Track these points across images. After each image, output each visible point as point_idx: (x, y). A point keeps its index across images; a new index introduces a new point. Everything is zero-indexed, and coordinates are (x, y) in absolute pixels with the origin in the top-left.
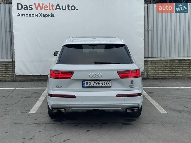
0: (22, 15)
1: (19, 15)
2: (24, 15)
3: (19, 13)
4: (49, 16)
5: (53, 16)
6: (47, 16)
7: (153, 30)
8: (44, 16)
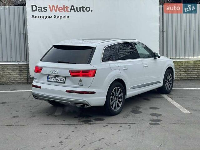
0: (36, 17)
1: (34, 17)
2: (39, 16)
3: (33, 15)
4: (64, 17)
5: (68, 17)
6: (61, 17)
7: (168, 31)
8: (58, 17)
